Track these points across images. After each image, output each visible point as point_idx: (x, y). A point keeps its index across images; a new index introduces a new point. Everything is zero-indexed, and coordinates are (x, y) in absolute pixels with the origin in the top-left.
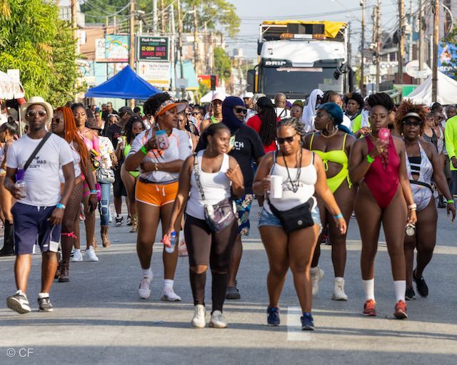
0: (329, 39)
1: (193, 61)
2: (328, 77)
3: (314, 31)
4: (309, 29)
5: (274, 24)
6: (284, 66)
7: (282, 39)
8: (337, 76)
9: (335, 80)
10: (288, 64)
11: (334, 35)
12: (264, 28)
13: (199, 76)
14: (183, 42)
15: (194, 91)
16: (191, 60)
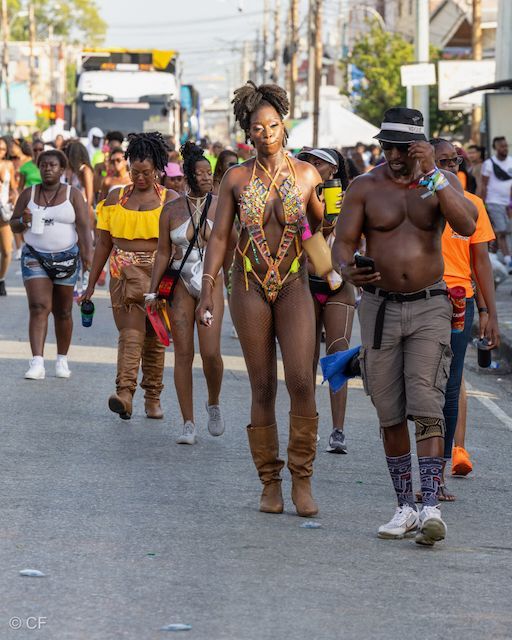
0: (159, 70)
1: (29, 83)
2: (155, 114)
3: (141, 60)
4: (135, 58)
5: (94, 51)
6: (106, 101)
7: (104, 70)
8: (165, 113)
9: (163, 118)
10: (110, 100)
11: (164, 65)
12: (83, 57)
13: (37, 105)
14: (11, 56)
15: (28, 126)
16: (25, 81)
